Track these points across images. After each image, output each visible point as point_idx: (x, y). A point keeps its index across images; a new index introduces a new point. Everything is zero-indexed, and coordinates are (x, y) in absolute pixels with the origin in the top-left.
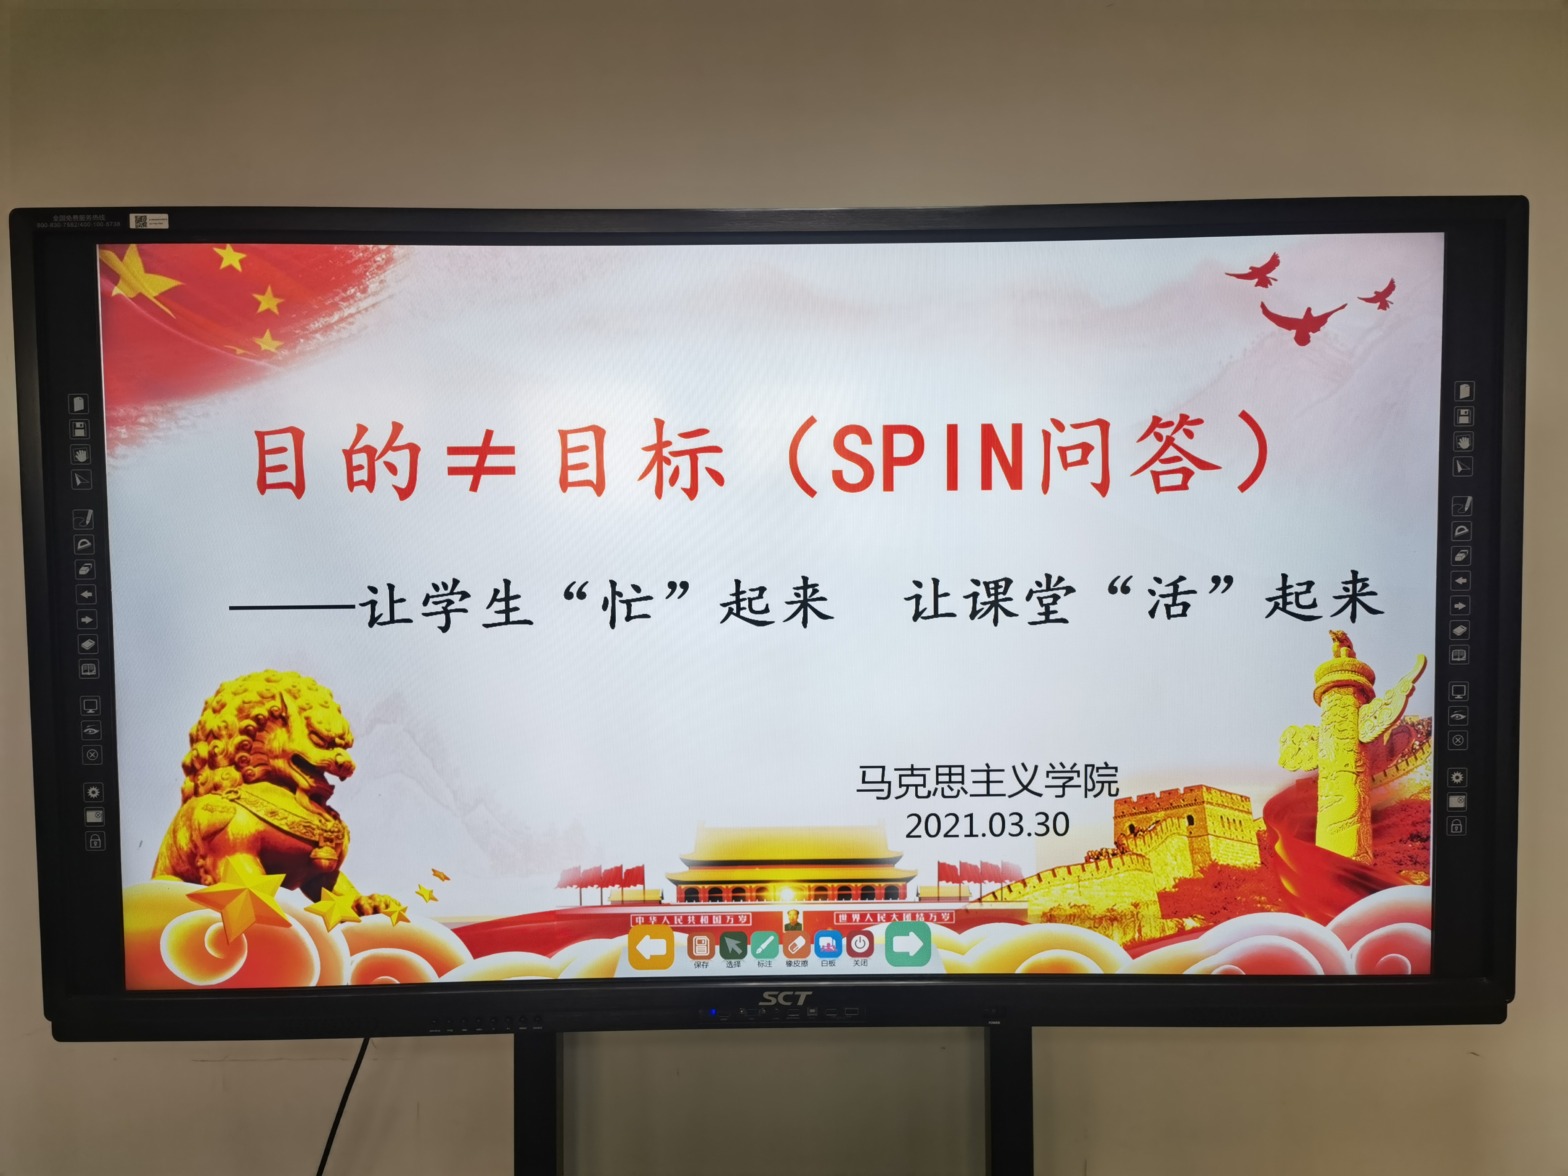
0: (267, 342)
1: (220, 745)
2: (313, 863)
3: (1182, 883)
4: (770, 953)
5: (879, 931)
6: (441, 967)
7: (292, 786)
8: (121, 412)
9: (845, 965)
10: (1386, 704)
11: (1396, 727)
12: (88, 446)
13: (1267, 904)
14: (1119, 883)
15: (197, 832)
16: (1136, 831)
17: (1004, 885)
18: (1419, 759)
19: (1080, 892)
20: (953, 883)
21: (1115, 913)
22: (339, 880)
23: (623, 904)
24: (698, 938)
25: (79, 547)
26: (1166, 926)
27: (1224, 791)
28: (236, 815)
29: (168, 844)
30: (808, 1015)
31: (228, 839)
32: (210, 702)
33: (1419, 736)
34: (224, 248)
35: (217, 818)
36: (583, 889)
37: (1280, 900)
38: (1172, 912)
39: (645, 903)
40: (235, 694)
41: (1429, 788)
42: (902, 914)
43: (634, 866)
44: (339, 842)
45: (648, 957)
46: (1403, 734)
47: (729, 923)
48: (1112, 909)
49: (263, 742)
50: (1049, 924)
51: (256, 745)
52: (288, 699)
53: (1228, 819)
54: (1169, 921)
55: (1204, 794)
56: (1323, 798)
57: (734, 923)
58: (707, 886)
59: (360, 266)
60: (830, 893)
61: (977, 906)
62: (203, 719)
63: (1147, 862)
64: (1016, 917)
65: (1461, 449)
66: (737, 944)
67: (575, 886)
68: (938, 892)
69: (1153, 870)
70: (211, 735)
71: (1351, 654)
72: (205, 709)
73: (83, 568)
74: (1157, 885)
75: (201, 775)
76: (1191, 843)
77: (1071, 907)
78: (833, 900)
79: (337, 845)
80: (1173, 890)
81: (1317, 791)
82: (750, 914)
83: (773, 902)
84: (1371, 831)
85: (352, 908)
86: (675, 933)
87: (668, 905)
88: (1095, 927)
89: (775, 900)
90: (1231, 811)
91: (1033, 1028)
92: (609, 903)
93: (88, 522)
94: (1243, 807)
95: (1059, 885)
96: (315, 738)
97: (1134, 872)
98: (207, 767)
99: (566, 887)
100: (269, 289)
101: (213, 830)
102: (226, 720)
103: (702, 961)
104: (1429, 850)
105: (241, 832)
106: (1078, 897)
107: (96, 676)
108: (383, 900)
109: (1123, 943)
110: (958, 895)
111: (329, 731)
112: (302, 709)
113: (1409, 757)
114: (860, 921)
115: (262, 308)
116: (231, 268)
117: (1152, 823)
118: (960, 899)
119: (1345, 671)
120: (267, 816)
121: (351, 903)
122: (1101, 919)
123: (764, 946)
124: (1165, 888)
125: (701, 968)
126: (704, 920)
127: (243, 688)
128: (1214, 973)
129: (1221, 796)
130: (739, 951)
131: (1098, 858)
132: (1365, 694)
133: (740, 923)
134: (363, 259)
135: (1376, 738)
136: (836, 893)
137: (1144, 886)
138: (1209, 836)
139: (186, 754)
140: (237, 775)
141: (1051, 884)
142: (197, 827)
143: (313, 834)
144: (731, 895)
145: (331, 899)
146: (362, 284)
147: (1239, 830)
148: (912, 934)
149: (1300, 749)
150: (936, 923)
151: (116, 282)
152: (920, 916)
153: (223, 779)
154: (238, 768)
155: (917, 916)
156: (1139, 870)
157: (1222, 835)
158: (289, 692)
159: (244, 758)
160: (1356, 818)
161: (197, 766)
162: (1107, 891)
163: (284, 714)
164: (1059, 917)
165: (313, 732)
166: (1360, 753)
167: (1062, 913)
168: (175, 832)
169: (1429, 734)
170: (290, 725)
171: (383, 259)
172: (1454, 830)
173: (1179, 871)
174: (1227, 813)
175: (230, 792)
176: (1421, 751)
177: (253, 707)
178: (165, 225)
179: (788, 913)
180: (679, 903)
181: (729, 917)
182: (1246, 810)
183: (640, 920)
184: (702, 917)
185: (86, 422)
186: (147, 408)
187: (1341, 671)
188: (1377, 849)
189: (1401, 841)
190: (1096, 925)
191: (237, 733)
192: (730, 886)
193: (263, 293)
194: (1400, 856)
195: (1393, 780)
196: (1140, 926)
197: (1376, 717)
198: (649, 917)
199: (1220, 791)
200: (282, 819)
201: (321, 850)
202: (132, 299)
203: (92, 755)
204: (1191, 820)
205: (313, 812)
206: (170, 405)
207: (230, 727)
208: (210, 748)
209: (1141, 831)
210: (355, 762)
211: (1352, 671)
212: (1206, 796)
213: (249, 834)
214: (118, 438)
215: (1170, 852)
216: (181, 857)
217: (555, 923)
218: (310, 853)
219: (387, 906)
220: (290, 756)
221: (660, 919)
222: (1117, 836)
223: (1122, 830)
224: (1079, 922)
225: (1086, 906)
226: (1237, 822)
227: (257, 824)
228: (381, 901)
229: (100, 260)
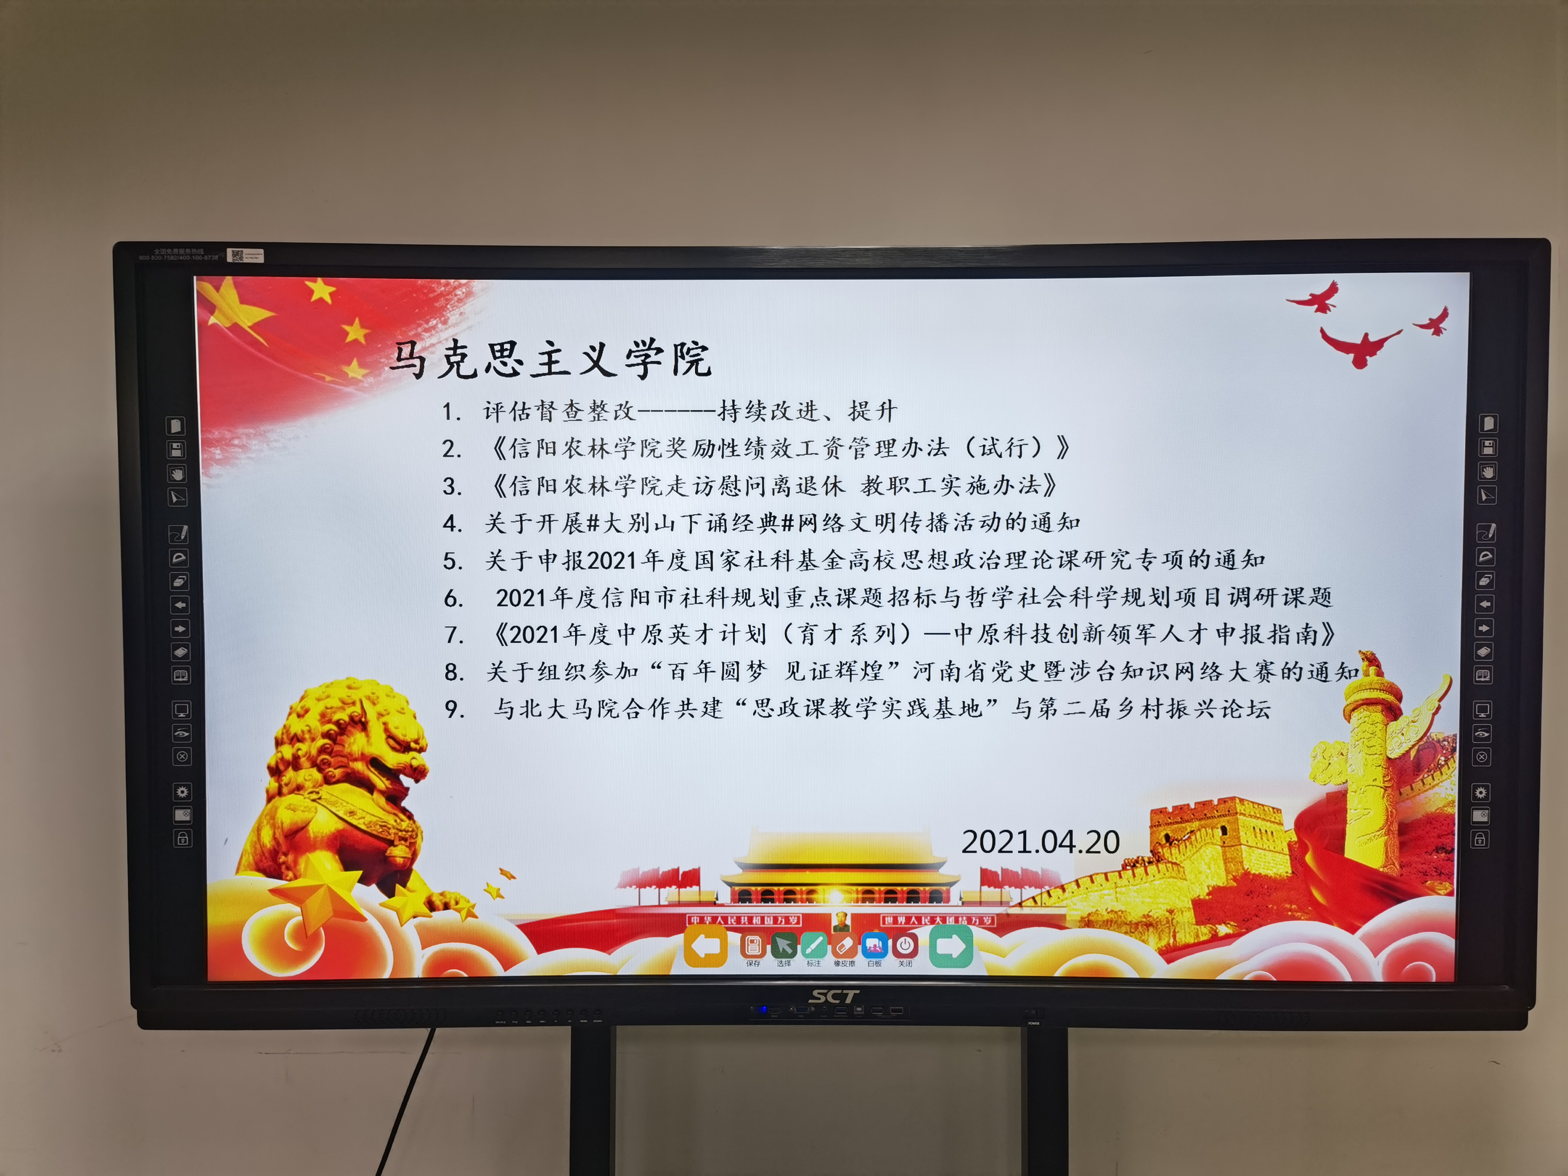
0: (354, 370)
1: (304, 747)
2: (387, 861)
3: (1216, 891)
4: (819, 953)
5: (923, 933)
6: (507, 961)
7: (370, 788)
8: (216, 434)
9: (890, 966)
10: (1413, 722)
11: (1422, 743)
12: (184, 466)
13: (1297, 912)
14: (1155, 890)
15: (280, 831)
16: (1171, 840)
17: (1043, 890)
18: (1444, 774)
19: (1117, 898)
20: (995, 888)
21: (1151, 919)
22: (413, 877)
23: (679, 904)
24: (751, 938)
25: (174, 560)
26: (1200, 932)
27: (1256, 803)
28: (317, 815)
29: (252, 841)
30: (855, 1013)
31: (309, 838)
32: (294, 707)
33: (1444, 752)
34: (315, 281)
35: (299, 817)
36: (642, 890)
37: (1310, 908)
38: (1206, 919)
39: (700, 904)
40: (319, 700)
41: (1454, 802)
42: (946, 917)
43: (691, 869)
44: (413, 841)
45: (702, 956)
46: (1428, 750)
47: (780, 924)
48: (1148, 915)
49: (344, 746)
50: (1087, 930)
51: (337, 748)
52: (367, 705)
53: (1260, 830)
54: (1202, 927)
55: (1237, 805)
56: (1352, 811)
57: (786, 924)
58: (759, 888)
59: (442, 299)
60: (877, 896)
61: (1017, 911)
62: (288, 723)
63: (1181, 870)
64: (1055, 922)
65: (1486, 478)
66: (788, 945)
67: (635, 887)
68: (981, 897)
69: (1187, 878)
70: (295, 739)
71: (1380, 674)
72: (290, 714)
73: (177, 580)
74: (1192, 893)
75: (284, 776)
76: (1224, 853)
77: (1108, 913)
78: (880, 902)
79: (411, 843)
80: (1207, 897)
81: (1346, 805)
82: (801, 915)
83: (822, 904)
84: (1398, 844)
85: (424, 904)
86: (728, 932)
87: (722, 905)
88: (1131, 932)
89: (824, 902)
90: (1264, 823)
91: (1069, 1029)
92: (666, 903)
93: (183, 537)
94: (1275, 818)
95: (1097, 891)
96: (392, 742)
97: (1169, 880)
98: (290, 769)
99: (625, 887)
100: (357, 321)
101: (295, 827)
102: (310, 725)
103: (754, 960)
104: (1453, 861)
105: (321, 831)
106: (1115, 903)
107: (188, 682)
108: (453, 897)
109: (1159, 948)
110: (999, 900)
111: (405, 736)
112: (380, 715)
113: (1435, 772)
114: (905, 924)
115: (350, 338)
116: (321, 300)
117: (1186, 832)
118: (1001, 904)
119: (1374, 689)
120: (345, 814)
121: (423, 899)
122: (1137, 924)
123: (813, 946)
124: (1199, 896)
125: (753, 967)
126: (756, 921)
127: (326, 694)
128: (1246, 979)
129: (1254, 807)
130: (790, 951)
131: (1134, 866)
132: (1393, 712)
133: (791, 924)
134: (445, 293)
135: (1404, 755)
136: (883, 896)
137: (1178, 893)
138: (1242, 846)
139: (270, 756)
140: (318, 776)
141: (1089, 890)
142: (280, 825)
143: (389, 833)
144: (782, 897)
145: (404, 895)
146: (444, 316)
147: (1271, 841)
148: (954, 936)
149: (1330, 764)
150: (977, 926)
151: (212, 313)
152: (963, 920)
153: (306, 780)
154: (320, 770)
155: (960, 919)
156: (1174, 878)
157: (1254, 845)
158: (368, 698)
159: (326, 761)
160: (1384, 831)
161: (282, 767)
162: (1143, 897)
163: (363, 720)
164: (1097, 922)
165: (390, 736)
166: (1388, 769)
167: (1100, 918)
168: (258, 830)
169: (1454, 750)
170: (369, 729)
171: (463, 293)
172: (1478, 843)
173: (1212, 880)
174: (1259, 824)
175: (312, 793)
176: (1446, 766)
177: (335, 712)
178: (261, 260)
179: (837, 915)
180: (732, 904)
181: (780, 918)
182: (1278, 821)
183: (695, 920)
184: (755, 918)
185: (183, 443)
186: (240, 431)
187: (1370, 689)
188: (1404, 860)
189: (1426, 852)
190: (1133, 930)
191: (320, 736)
192: (782, 888)
193: (351, 324)
194: (1425, 867)
195: (1419, 795)
196: (1174, 931)
197: (1403, 734)
198: (704, 917)
199: (1253, 803)
200: (360, 819)
201: (395, 848)
202: (227, 328)
203: (182, 756)
204: (1224, 830)
205: (389, 812)
206: (262, 428)
207: (313, 731)
208: (294, 750)
209: (1176, 840)
210: (429, 766)
211: (1380, 690)
212: (1239, 808)
213: (328, 833)
214: (212, 459)
215: (1204, 861)
216: (264, 854)
217: (615, 921)
218: (386, 852)
219: (457, 903)
220: (369, 759)
221: (714, 919)
222: (1153, 844)
223: (1158, 838)
224: (1116, 926)
225: (1122, 912)
226: (1269, 833)
227: (337, 823)
228: (451, 898)
229: (198, 292)
